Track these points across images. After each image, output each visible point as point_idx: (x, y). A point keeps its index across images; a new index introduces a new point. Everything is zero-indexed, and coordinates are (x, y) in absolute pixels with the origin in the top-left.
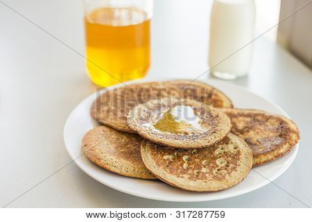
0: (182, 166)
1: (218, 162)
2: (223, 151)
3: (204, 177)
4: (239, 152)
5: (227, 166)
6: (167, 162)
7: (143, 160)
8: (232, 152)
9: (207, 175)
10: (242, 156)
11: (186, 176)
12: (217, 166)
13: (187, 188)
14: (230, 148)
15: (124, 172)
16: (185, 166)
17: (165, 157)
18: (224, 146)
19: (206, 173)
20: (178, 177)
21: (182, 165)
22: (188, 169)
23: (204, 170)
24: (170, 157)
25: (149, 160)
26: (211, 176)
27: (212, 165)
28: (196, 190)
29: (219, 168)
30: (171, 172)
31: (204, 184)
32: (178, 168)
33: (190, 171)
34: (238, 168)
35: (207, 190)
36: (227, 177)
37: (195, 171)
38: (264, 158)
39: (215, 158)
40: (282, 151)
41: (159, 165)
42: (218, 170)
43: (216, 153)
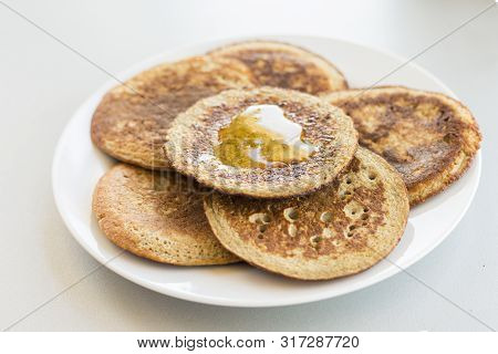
0: (286, 232)
1: (347, 211)
2: (351, 186)
3: (330, 249)
4: (380, 185)
5: (365, 217)
6: (258, 228)
7: (215, 232)
8: (368, 186)
9: (334, 243)
10: (388, 194)
11: (298, 252)
12: (348, 220)
13: (305, 278)
14: (363, 178)
15: (184, 261)
16: (291, 229)
17: (252, 218)
18: (352, 175)
19: (332, 239)
20: (285, 256)
21: (285, 229)
22: (297, 237)
23: (327, 233)
24: (261, 216)
25: (225, 230)
26: (342, 243)
27: (338, 220)
28: (321, 277)
29: (352, 224)
30: (270, 250)
31: (333, 262)
32: (280, 237)
33: (303, 241)
34: (385, 220)
35: (340, 274)
36: (371, 241)
37: (312, 238)
38: (425, 190)
39: (340, 205)
40: (455, 169)
41: (245, 238)
42: (352, 228)
43: (341, 193)
